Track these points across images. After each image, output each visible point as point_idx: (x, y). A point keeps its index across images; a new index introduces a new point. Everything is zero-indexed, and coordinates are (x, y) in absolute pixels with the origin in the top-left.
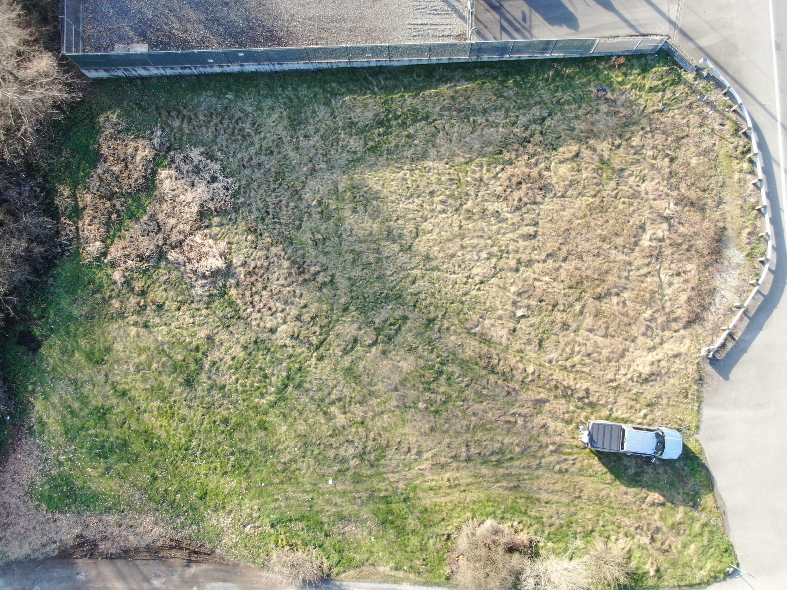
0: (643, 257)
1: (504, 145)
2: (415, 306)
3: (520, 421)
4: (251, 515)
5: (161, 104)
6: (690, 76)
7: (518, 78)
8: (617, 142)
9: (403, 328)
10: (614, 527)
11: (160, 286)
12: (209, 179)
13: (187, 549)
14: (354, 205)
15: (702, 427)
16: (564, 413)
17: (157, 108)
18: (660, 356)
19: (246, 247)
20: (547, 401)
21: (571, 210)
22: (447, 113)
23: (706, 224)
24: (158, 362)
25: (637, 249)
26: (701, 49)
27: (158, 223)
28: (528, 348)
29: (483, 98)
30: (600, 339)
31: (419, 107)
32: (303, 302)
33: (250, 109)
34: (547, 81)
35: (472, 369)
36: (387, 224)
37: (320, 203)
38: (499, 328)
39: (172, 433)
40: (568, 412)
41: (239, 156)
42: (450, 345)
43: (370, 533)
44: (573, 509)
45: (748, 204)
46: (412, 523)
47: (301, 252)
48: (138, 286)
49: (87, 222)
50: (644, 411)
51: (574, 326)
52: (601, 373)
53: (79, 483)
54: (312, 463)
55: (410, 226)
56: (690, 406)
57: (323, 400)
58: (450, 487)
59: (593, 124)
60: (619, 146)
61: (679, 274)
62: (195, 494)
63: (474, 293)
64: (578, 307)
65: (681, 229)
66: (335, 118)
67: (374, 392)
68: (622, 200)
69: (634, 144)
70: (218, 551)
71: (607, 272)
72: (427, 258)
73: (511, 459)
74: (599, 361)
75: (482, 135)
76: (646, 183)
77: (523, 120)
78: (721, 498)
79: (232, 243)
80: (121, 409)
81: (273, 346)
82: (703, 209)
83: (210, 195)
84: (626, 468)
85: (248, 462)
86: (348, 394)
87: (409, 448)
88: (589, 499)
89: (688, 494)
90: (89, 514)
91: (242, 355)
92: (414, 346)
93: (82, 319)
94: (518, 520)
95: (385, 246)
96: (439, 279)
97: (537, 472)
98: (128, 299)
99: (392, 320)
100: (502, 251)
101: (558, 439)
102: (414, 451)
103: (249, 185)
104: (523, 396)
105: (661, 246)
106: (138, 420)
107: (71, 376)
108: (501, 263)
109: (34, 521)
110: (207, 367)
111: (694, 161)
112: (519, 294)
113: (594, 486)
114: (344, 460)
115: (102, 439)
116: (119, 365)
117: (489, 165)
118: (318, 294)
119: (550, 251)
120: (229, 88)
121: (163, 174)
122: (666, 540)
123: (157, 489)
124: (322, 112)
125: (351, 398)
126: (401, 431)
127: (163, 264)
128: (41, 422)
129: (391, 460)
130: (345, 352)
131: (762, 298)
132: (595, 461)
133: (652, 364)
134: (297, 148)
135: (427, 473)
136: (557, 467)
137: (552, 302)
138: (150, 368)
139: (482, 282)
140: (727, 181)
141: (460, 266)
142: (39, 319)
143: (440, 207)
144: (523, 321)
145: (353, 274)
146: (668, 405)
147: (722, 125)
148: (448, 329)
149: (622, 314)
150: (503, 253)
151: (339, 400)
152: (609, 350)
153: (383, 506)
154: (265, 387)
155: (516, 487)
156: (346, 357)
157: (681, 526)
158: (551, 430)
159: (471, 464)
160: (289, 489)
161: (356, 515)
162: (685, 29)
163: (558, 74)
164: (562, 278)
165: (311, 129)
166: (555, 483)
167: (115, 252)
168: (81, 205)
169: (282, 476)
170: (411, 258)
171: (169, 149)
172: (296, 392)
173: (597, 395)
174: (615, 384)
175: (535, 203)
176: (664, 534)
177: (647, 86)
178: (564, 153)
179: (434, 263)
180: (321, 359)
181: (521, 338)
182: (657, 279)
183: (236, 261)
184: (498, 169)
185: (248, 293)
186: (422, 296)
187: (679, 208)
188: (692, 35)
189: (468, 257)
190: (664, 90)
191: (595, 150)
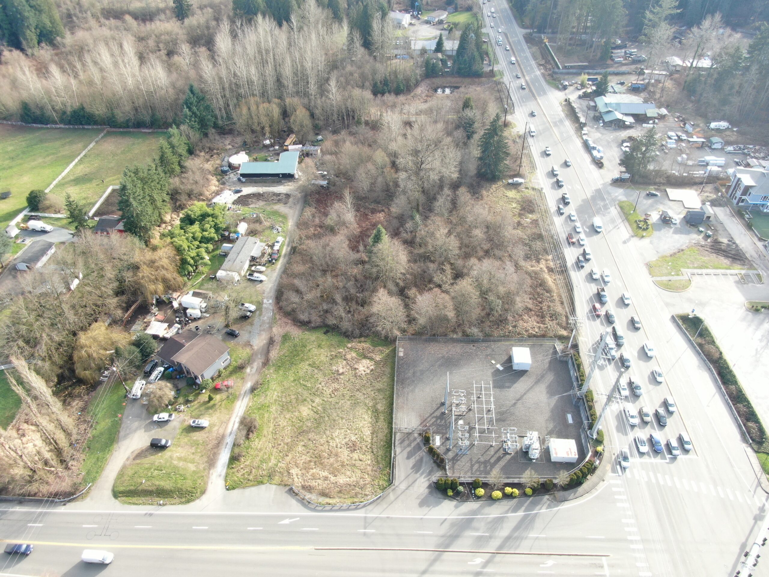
7: (386, 446)
13: (266, 363)
14: (353, 403)
15: (270, 485)
17: (386, 359)
18: (294, 477)
19: (345, 378)
21: (343, 457)
22: (378, 427)
23: (333, 493)
26: (389, 494)
27: (354, 359)
29: (381, 436)
30: (302, 461)
31: (381, 420)
32: (327, 391)
33: (384, 380)
34: (385, 453)
36: (346, 411)
37: (354, 395)
38: (311, 436)
41: (371, 377)
43: (261, 402)
48: (338, 355)
49: (357, 344)
51: (308, 455)
53: (288, 341)
56: (278, 482)
61: (319, 484)
63: (322, 431)
66: (379, 400)
70: (264, 369)
77: (373, 447)
78: (249, 488)
79: (346, 375)
80: (305, 350)
81: (316, 383)
82: (338, 493)
90: (280, 343)
93: (331, 343)
98: (335, 353)
103: (362, 379)
107: (316, 340)
109: (281, 332)
110: (313, 369)
115: (298, 346)
116: (317, 350)
120: (390, 376)
121: (368, 361)
128: (305, 334)
133: (292, 474)
134: (371, 391)
137: (316, 450)
138: (315, 357)
142: (332, 334)
144: (312, 442)
145: (333, 402)
149: (309, 468)
152: (299, 463)
162: (395, 490)
164: (323, 453)
165: (377, 394)
167: (348, 350)
168: (362, 343)
171: (375, 362)
172: (302, 388)
175: (347, 448)
177: (380, 481)
180: (310, 394)
181: (307, 441)
190: (378, 486)
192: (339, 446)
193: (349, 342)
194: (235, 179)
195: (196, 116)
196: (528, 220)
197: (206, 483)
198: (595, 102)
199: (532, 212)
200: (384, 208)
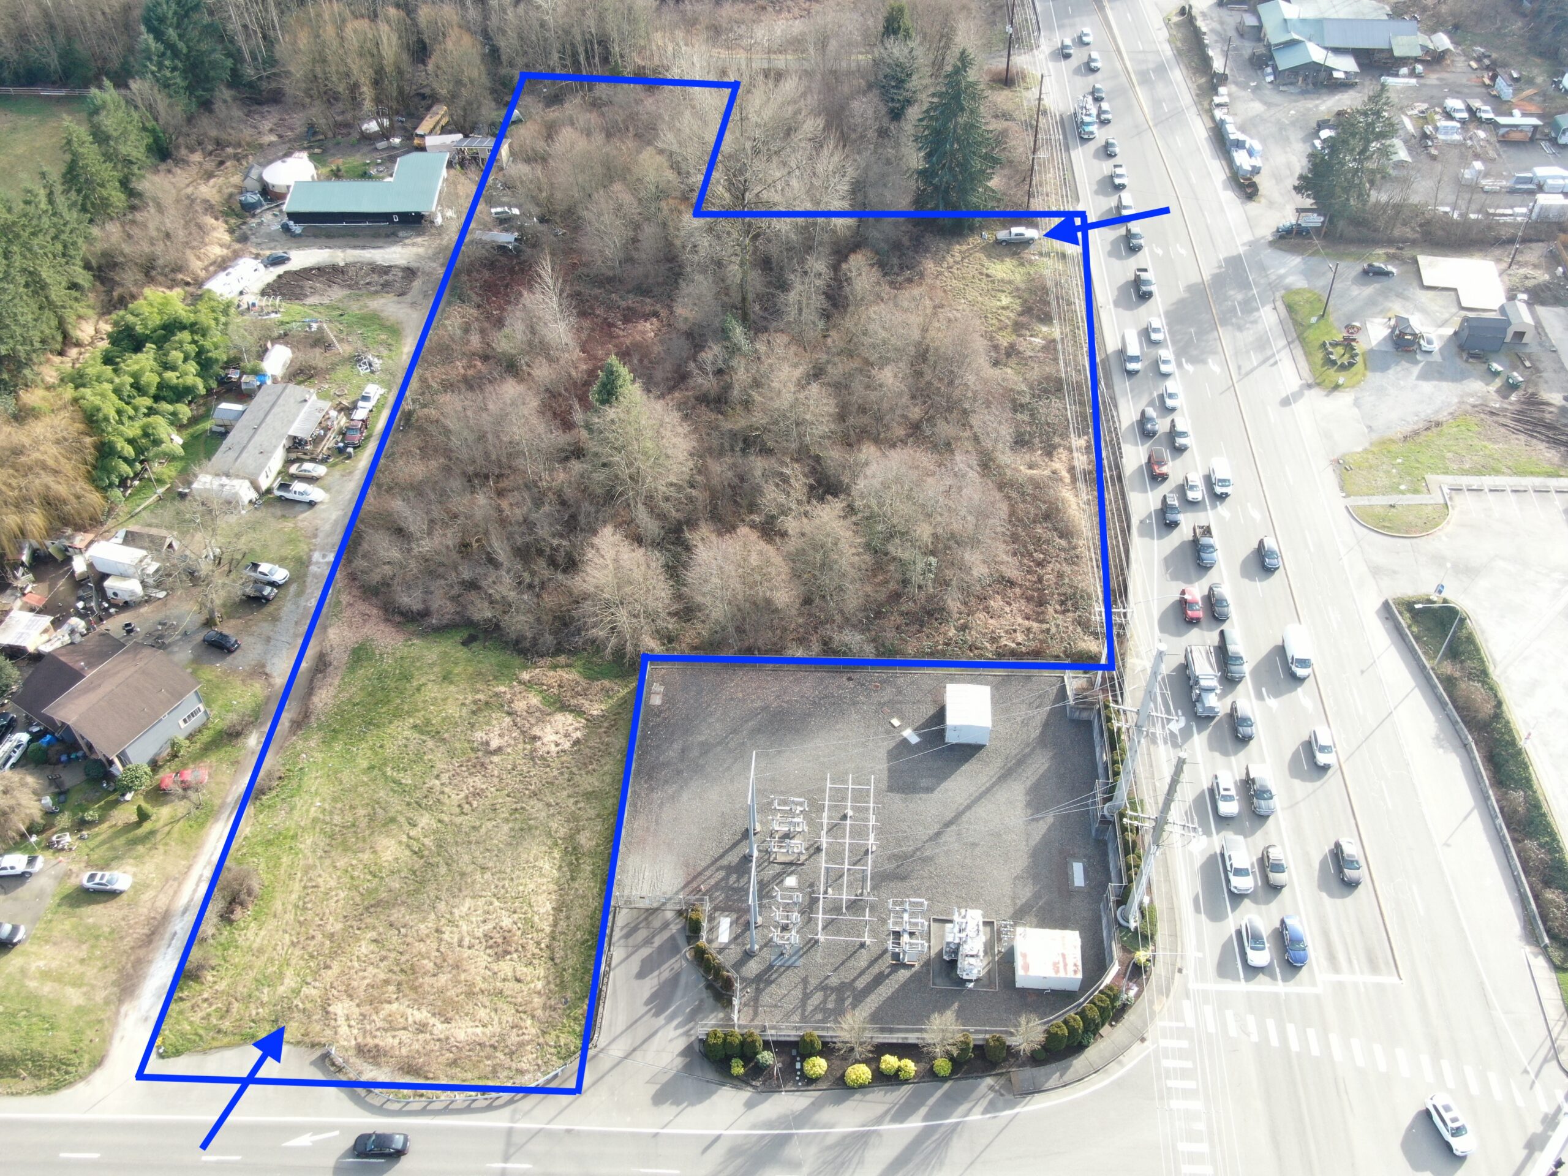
7: (589, 942)
12: (558, 742)
14: (516, 829)
17: (618, 713)
18: (340, 1022)
21: (474, 972)
24: (434, 710)
27: (534, 713)
28: (375, 933)
29: (579, 917)
31: (583, 875)
32: (453, 795)
33: (606, 768)
34: (583, 962)
36: (496, 849)
37: (523, 809)
38: (396, 916)
41: (572, 761)
47: (490, 796)
49: (545, 673)
51: (382, 965)
53: (365, 664)
55: (490, 864)
57: (378, 803)
61: (400, 1043)
62: (338, 727)
66: (586, 820)
80: (408, 688)
81: (427, 776)
83: (546, 743)
90: (344, 669)
93: (478, 669)
95: (479, 847)
96: (445, 880)
98: (485, 695)
103: (549, 766)
105: (426, 1033)
106: (398, 697)
107: (439, 662)
109: (349, 640)
110: (423, 737)
115: (391, 677)
116: (439, 688)
118: (456, 805)
119: (446, 955)
121: (570, 716)
128: (413, 645)
133: (336, 1015)
134: (568, 796)
137: (405, 952)
138: (432, 705)
142: (484, 646)
145: (464, 826)
152: (356, 987)
153: (291, 834)
164: (421, 961)
165: (581, 805)
167: (519, 688)
168: (558, 669)
171: (587, 720)
172: (389, 788)
175: (486, 948)
177: (562, 1035)
180: (408, 804)
181: (384, 929)
183: (494, 757)
192: (466, 943)
193: (525, 667)
194: (276, 227)
195: (176, 53)
196: (1037, 341)
197: (107, 1040)
198: (1259, 18)
199: (1047, 319)
200: (658, 307)
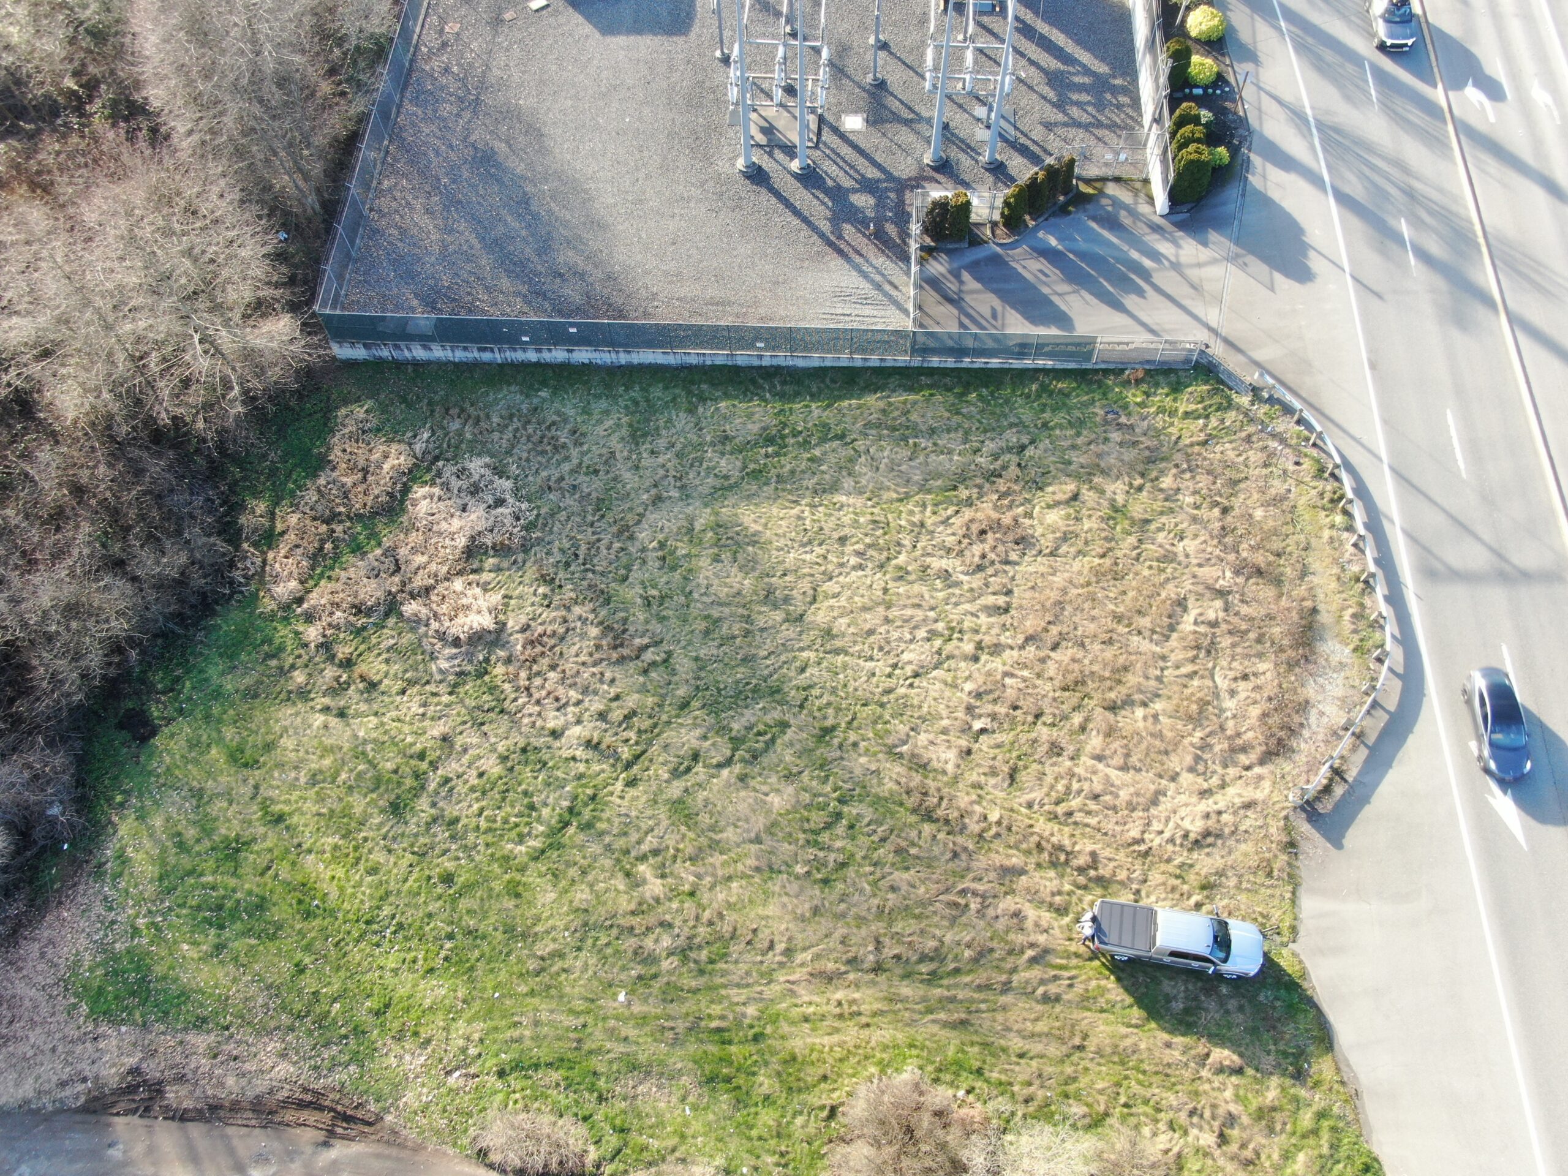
0: (1185, 648)
1: (962, 478)
2: (801, 706)
3: (974, 906)
4: (464, 1050)
5: (437, 398)
6: (1245, 400)
7: (984, 392)
8: (1138, 481)
9: (779, 741)
10: (1149, 1110)
11: (379, 654)
12: (491, 502)
13: (331, 1110)
14: (716, 550)
15: (1302, 930)
16: (1053, 894)
17: (430, 403)
18: (1221, 806)
19: (533, 604)
20: (1022, 872)
21: (1066, 575)
22: (873, 432)
23: (1284, 602)
24: (351, 771)
25: (1175, 635)
26: (1257, 364)
27: (397, 561)
28: (992, 781)
29: (929, 414)
30: (1114, 774)
31: (832, 422)
32: (613, 691)
33: (571, 412)
34: (1028, 396)
35: (892, 813)
36: (766, 580)
37: (662, 545)
38: (943, 748)
39: (350, 891)
40: (1060, 893)
41: (544, 474)
42: (858, 771)
43: (683, 1099)
44: (1069, 1070)
45: (1348, 574)
46: (765, 1083)
47: (623, 614)
48: (342, 651)
49: (283, 552)
50: (1195, 898)
51: (1071, 749)
52: (1118, 828)
53: (159, 970)
54: (590, 962)
55: (805, 585)
56: (1278, 892)
57: (627, 852)
58: (841, 1016)
59: (1099, 456)
60: (1140, 489)
61: (1245, 677)
62: (368, 1004)
63: (902, 691)
64: (1077, 719)
65: (1245, 610)
66: (700, 429)
67: (718, 842)
68: (1148, 563)
69: (1163, 486)
70: (389, 1118)
71: (1126, 669)
72: (828, 633)
73: (957, 971)
74: (1115, 809)
75: (927, 464)
76: (1186, 542)
77: (990, 446)
78: (1349, 1066)
79: (511, 598)
80: (269, 844)
81: (551, 759)
82: (1278, 582)
83: (490, 523)
84: (1168, 999)
85: (477, 953)
86: (671, 843)
87: (772, 942)
88: (1099, 1052)
89: (1285, 1055)
90: (162, 1028)
91: (495, 769)
92: (795, 770)
93: (237, 697)
94: (965, 1086)
95: (760, 613)
96: (845, 667)
97: (1003, 999)
98: (322, 671)
99: (761, 727)
100: (952, 629)
101: (1042, 939)
102: (780, 947)
103: (552, 515)
104: (981, 862)
105: (1214, 634)
106: (294, 864)
107: (195, 783)
108: (949, 648)
109: (58, 1036)
110: (432, 786)
111: (1259, 514)
112: (979, 696)
113: (1109, 1029)
114: (651, 959)
115: (222, 892)
116: (284, 771)
117: (936, 505)
118: (641, 679)
119: (1031, 632)
120: (544, 384)
121: (419, 492)
122: (1250, 1141)
123: (300, 992)
124: (682, 420)
125: (677, 850)
126: (760, 911)
127: (391, 621)
128: (122, 858)
129: (736, 962)
130: (676, 773)
131: (1386, 717)
132: (1111, 983)
133: (1207, 816)
134: (637, 468)
135: (801, 990)
136: (1041, 990)
137: (1034, 710)
138: (333, 782)
139: (916, 675)
140: (1314, 542)
141: (881, 649)
142: (164, 693)
143: (854, 560)
144: (983, 738)
145: (702, 653)
146: (1238, 887)
147: (1297, 463)
148: (855, 745)
149: (1152, 735)
150: (954, 631)
151: (656, 852)
152: (1132, 790)
153: (713, 1049)
154: (528, 824)
155: (963, 1023)
156: (675, 783)
157: (1278, 1116)
158: (1029, 924)
159: (882, 978)
160: (544, 1008)
161: (661, 1063)
162: (1230, 338)
163: (1044, 388)
164: (1051, 673)
165: (662, 443)
166: (1037, 1020)
167: (317, 598)
168: (279, 527)
169: (533, 982)
170: (801, 633)
171: (437, 458)
172: (581, 837)
173: (1112, 865)
174: (1143, 848)
175: (1007, 562)
176: (1244, 1128)
177: (1181, 411)
178: (1054, 493)
179: (838, 643)
180: (631, 783)
181: (978, 765)
182: (1211, 684)
183: (513, 623)
184: (950, 512)
185: (523, 674)
186: (815, 692)
187: (1240, 580)
188: (1242, 346)
189: (895, 635)
190: (1207, 417)
191: (1102, 492)
